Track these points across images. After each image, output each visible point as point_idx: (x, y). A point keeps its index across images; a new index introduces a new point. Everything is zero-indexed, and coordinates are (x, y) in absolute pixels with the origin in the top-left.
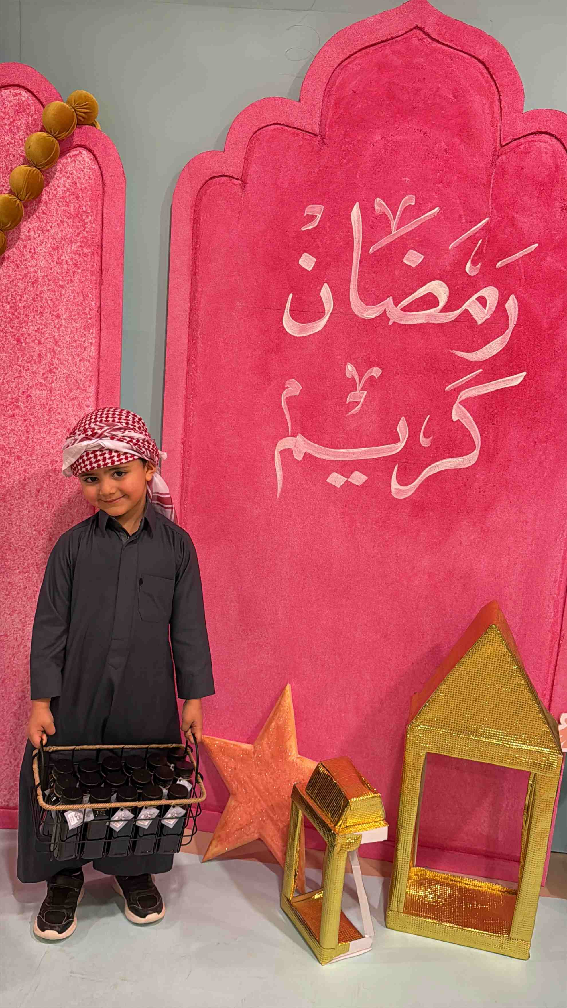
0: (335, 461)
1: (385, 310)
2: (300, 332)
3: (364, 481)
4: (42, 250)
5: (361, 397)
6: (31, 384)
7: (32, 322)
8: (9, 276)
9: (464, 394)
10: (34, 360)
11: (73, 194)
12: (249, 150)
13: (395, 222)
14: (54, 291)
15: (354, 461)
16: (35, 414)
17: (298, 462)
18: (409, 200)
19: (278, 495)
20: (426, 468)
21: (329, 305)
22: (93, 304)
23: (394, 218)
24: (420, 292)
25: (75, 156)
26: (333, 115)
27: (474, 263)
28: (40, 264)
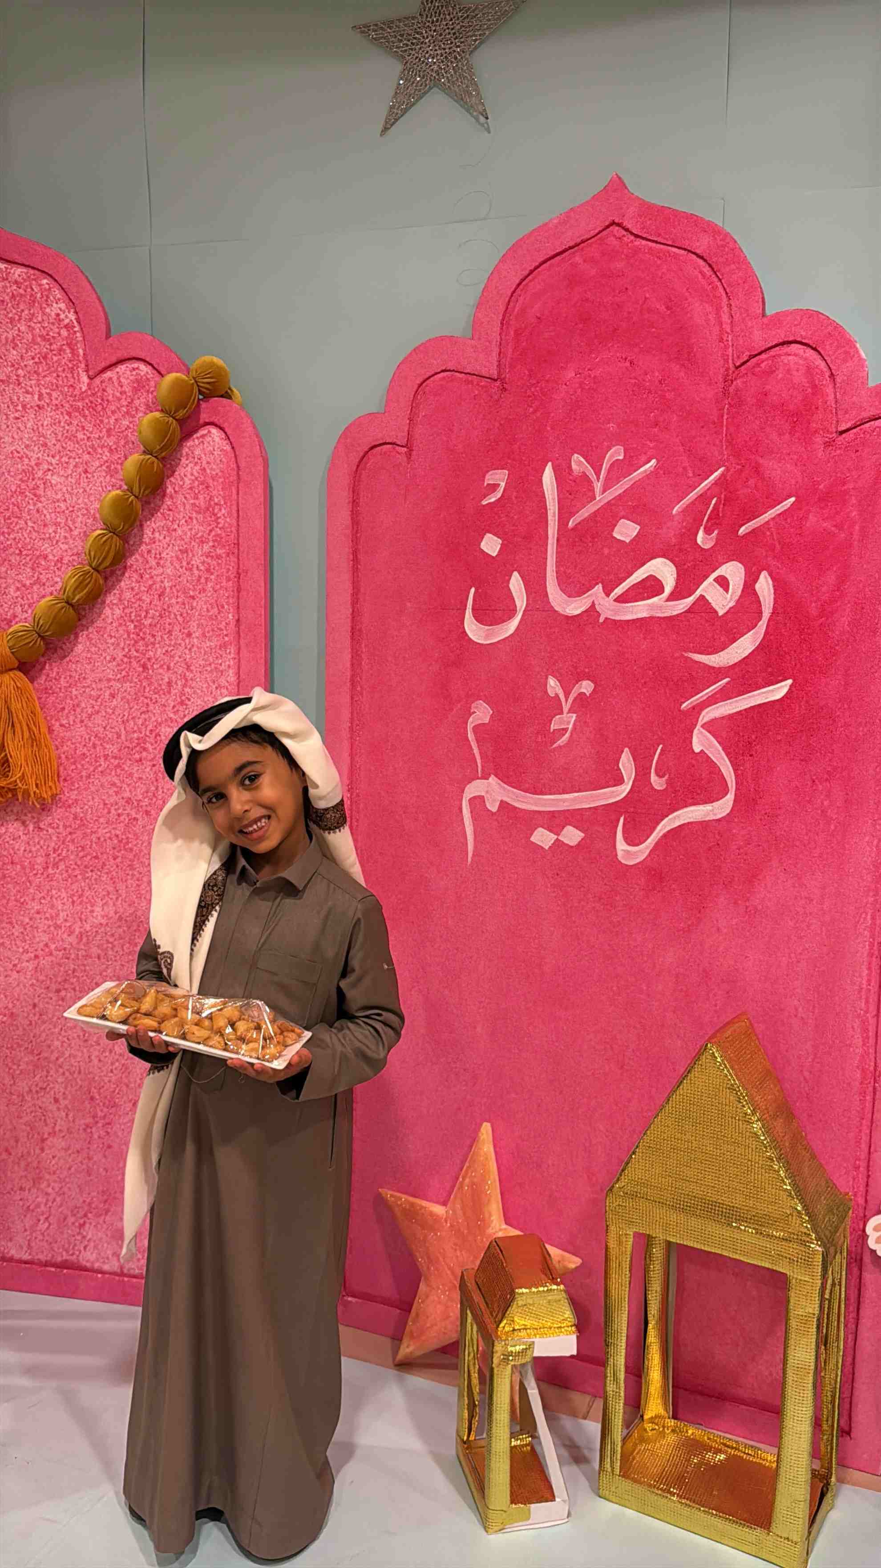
0: (539, 812)
1: (593, 602)
2: (487, 637)
3: (579, 839)
4: (169, 554)
5: (569, 723)
6: (160, 720)
7: (159, 643)
8: (132, 589)
9: (707, 713)
11: (202, 484)
12: (414, 406)
13: (599, 485)
14: (184, 604)
15: (564, 811)
17: (493, 814)
18: (616, 453)
19: (469, 859)
20: (662, 820)
21: (521, 601)
22: (230, 616)
23: (598, 479)
24: (639, 575)
25: (203, 436)
26: (513, 351)
27: (708, 531)
28: (167, 573)
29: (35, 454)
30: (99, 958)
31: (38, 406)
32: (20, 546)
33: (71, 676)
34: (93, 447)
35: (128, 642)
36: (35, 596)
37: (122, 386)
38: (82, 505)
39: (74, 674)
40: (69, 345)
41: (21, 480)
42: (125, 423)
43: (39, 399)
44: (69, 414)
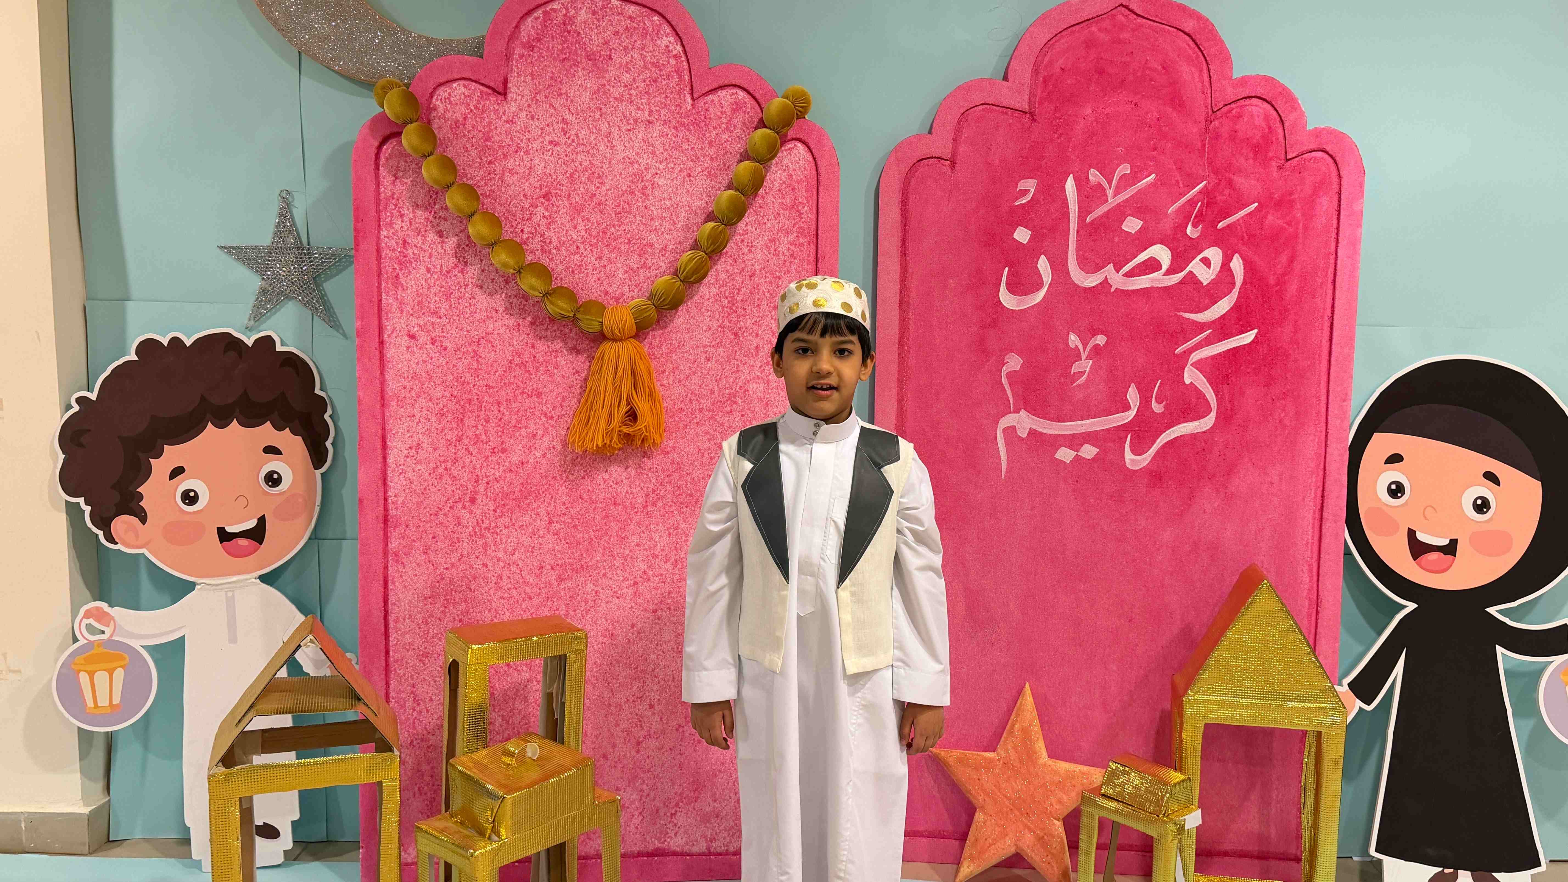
0: (1062, 435)
1: (1106, 277)
2: (1018, 304)
3: (1095, 453)
4: (759, 243)
5: (1086, 367)
6: (748, 377)
7: (749, 315)
8: (727, 271)
9: (1195, 355)
10: (752, 353)
11: (789, 186)
12: (958, 130)
13: (1111, 191)
14: (771, 283)
15: (1083, 433)
16: (753, 409)
17: (1023, 439)
18: (1125, 169)
19: (1003, 476)
20: (1161, 434)
21: (1047, 276)
23: (1110, 187)
24: (1142, 257)
25: (790, 149)
26: (1042, 92)
27: (1195, 226)
28: (757, 258)
29: (644, 160)
31: (649, 122)
32: (629, 236)
33: (671, 344)
34: (696, 156)
35: (722, 315)
36: (642, 278)
37: (722, 107)
38: (686, 203)
39: (674, 342)
40: (677, 72)
41: (632, 181)
42: (725, 137)
43: (649, 115)
44: (676, 128)
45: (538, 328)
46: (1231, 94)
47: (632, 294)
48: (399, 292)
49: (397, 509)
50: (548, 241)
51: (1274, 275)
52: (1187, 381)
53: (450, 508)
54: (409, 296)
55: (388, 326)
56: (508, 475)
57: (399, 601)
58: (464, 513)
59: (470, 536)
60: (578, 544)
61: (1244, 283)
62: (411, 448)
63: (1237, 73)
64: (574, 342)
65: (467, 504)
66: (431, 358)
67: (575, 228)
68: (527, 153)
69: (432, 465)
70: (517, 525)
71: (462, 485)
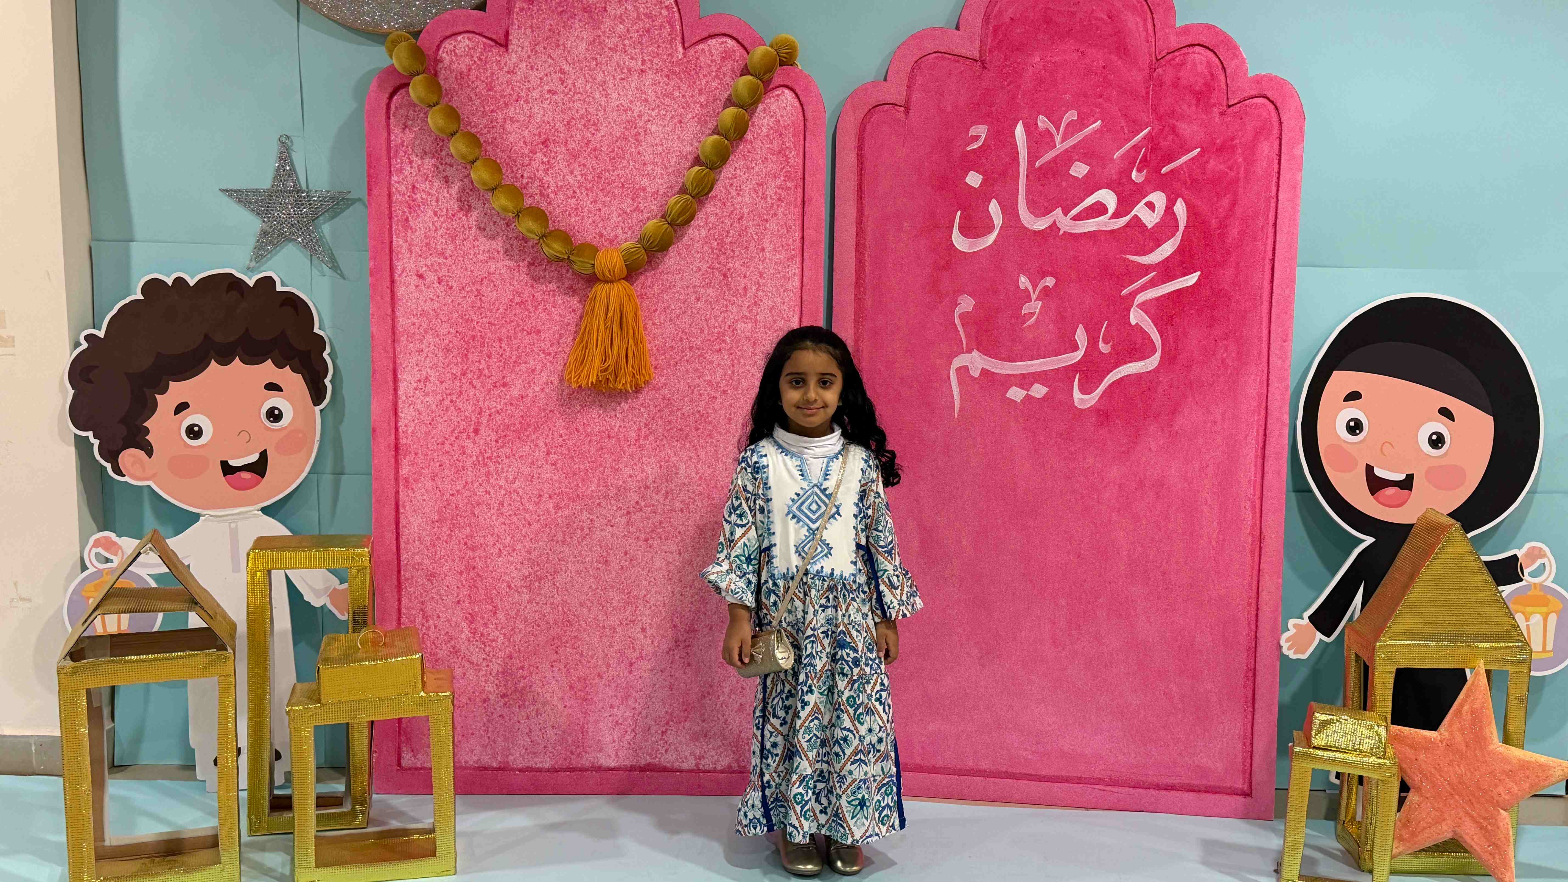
4: (747, 187)
5: (1036, 308)
6: (737, 318)
7: (737, 256)
8: (717, 214)
10: (740, 294)
11: (776, 131)
12: (911, 78)
14: (759, 225)
16: (741, 347)
19: (956, 413)
22: (796, 234)
25: (778, 95)
26: (992, 41)
28: (745, 201)
29: (638, 108)
30: (682, 511)
31: (642, 71)
32: (622, 180)
33: (663, 284)
34: (687, 103)
35: (712, 256)
36: (635, 221)
37: (712, 56)
38: (677, 148)
39: (665, 282)
40: (669, 22)
41: (626, 128)
42: (714, 84)
43: (642, 64)
44: (667, 76)
45: (538, 269)
46: (1174, 42)
47: (625, 236)
48: (409, 234)
49: (406, 437)
50: (546, 186)
51: (1216, 218)
52: (1133, 321)
53: (456, 438)
54: (417, 237)
55: (399, 265)
56: (509, 408)
57: (409, 523)
58: (469, 444)
59: (475, 465)
60: (575, 474)
61: (1187, 227)
62: (419, 381)
63: (1180, 22)
64: (570, 282)
65: (472, 435)
66: (438, 297)
67: (572, 173)
68: (527, 102)
69: (439, 397)
70: (517, 456)
71: (466, 417)
